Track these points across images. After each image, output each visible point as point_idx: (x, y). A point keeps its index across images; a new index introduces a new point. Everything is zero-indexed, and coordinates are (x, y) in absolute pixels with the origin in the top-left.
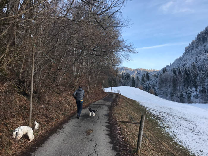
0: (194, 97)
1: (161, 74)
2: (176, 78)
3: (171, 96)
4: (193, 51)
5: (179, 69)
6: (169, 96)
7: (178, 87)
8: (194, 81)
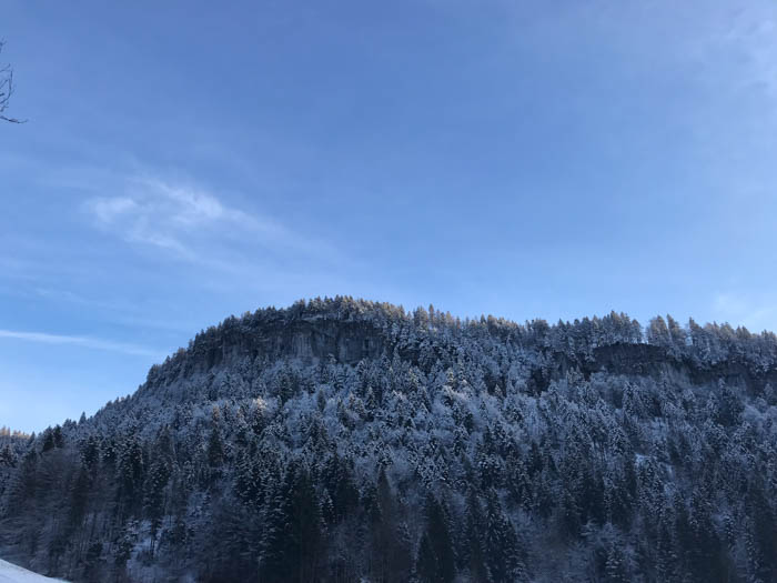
0: (139, 558)
4: (174, 386)
8: (152, 496)
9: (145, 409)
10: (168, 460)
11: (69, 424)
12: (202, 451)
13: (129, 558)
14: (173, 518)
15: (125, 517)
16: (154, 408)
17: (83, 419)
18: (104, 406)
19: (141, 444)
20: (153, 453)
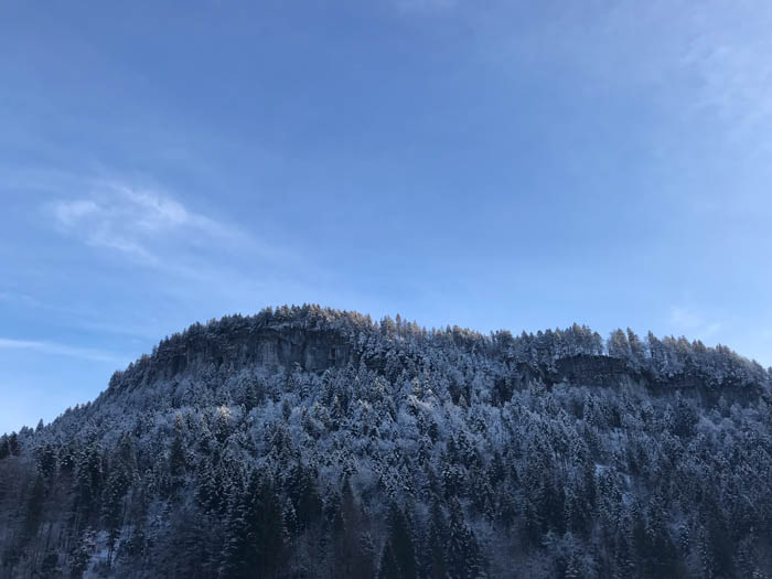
2: (46, 485)
4: (136, 394)
9: (107, 416)
10: (129, 469)
11: (26, 432)
12: (163, 459)
13: (86, 569)
14: (132, 528)
15: (82, 528)
16: (116, 415)
17: (40, 427)
18: (63, 413)
19: (101, 452)
20: (113, 462)
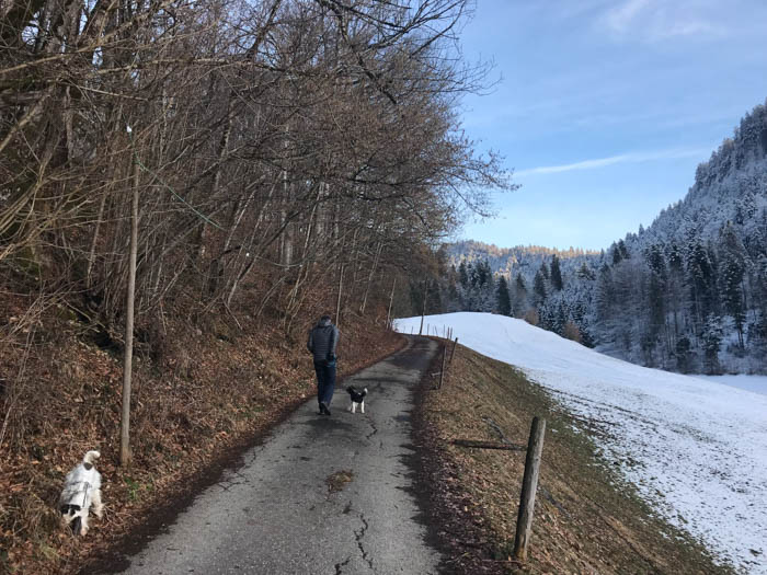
0: (729, 350)
1: (606, 268)
2: (661, 281)
3: (644, 349)
4: (727, 181)
5: (675, 248)
6: (636, 347)
7: (671, 315)
8: (729, 293)
11: (631, 237)
13: (719, 350)
15: (705, 314)
16: (710, 207)
17: (641, 231)
18: (659, 215)
19: (705, 245)
20: (719, 252)
